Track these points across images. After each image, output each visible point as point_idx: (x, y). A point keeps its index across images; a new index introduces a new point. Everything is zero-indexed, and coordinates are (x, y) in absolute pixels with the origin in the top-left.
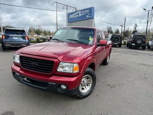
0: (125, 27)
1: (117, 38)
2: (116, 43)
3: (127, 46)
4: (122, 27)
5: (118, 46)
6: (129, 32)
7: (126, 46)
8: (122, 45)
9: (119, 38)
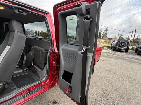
0: (135, 34)
1: (123, 43)
2: (122, 48)
3: (136, 52)
4: (132, 34)
5: (124, 51)
6: (139, 39)
7: (134, 51)
8: (129, 50)
9: (126, 43)
